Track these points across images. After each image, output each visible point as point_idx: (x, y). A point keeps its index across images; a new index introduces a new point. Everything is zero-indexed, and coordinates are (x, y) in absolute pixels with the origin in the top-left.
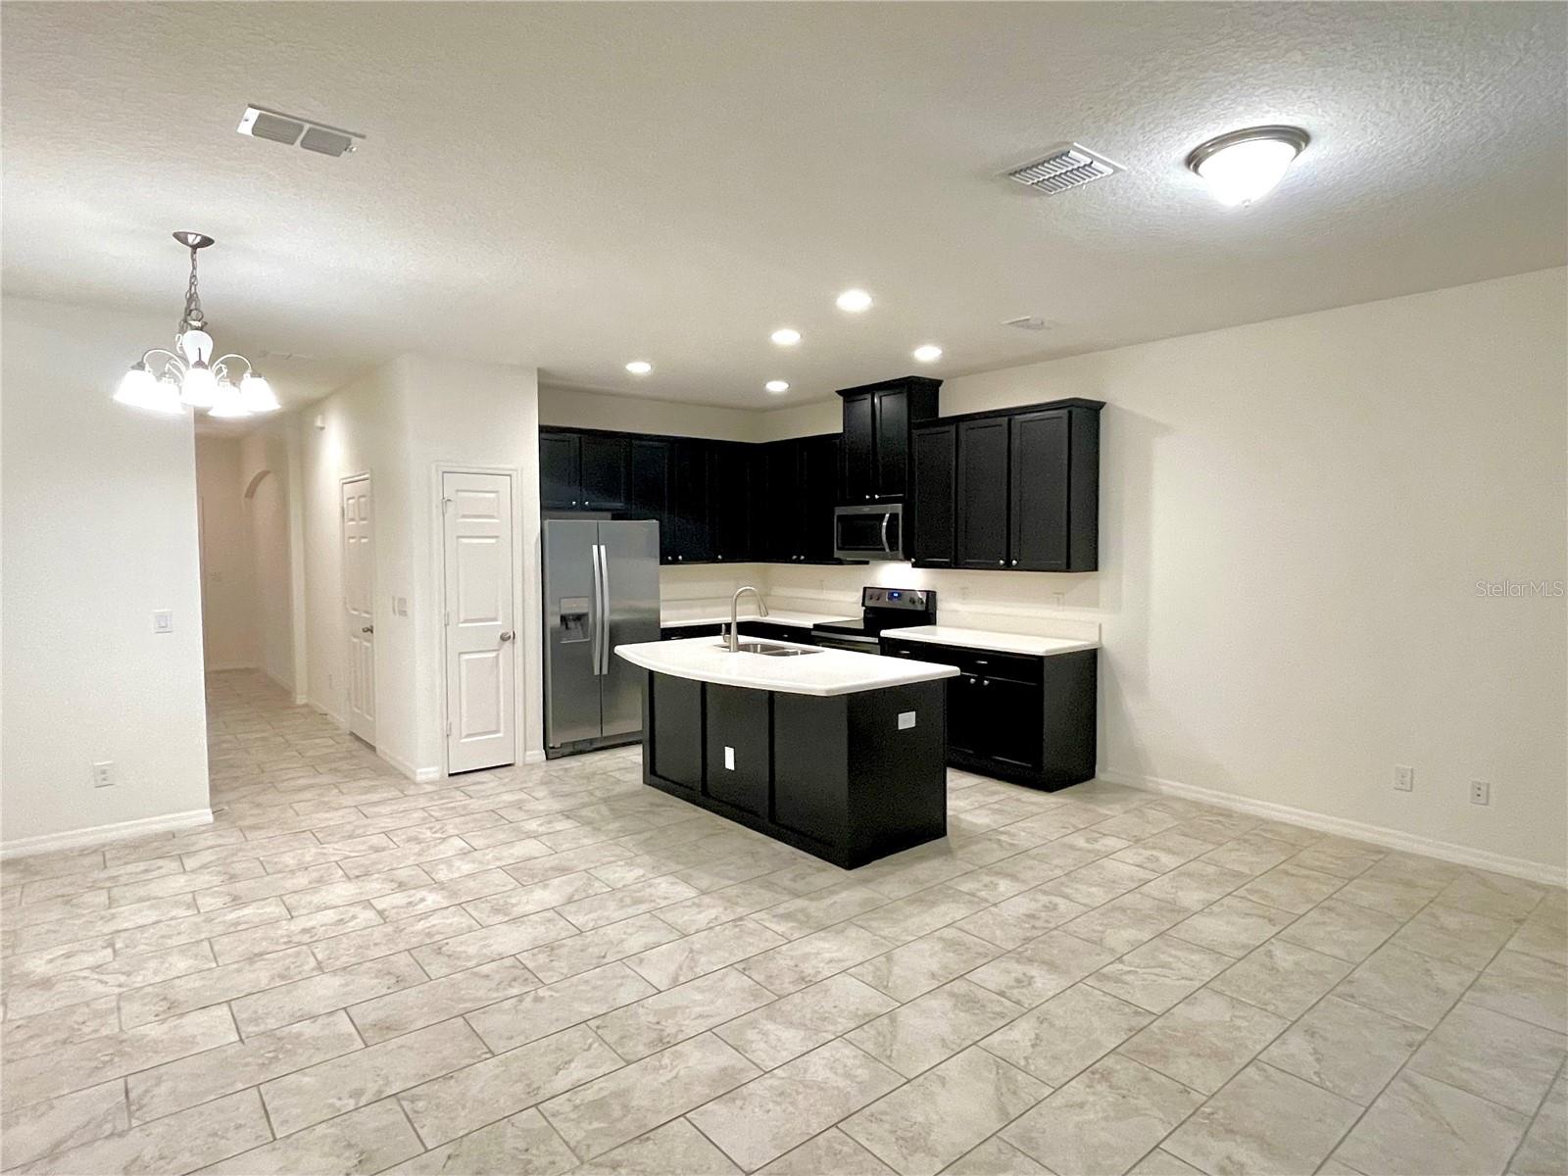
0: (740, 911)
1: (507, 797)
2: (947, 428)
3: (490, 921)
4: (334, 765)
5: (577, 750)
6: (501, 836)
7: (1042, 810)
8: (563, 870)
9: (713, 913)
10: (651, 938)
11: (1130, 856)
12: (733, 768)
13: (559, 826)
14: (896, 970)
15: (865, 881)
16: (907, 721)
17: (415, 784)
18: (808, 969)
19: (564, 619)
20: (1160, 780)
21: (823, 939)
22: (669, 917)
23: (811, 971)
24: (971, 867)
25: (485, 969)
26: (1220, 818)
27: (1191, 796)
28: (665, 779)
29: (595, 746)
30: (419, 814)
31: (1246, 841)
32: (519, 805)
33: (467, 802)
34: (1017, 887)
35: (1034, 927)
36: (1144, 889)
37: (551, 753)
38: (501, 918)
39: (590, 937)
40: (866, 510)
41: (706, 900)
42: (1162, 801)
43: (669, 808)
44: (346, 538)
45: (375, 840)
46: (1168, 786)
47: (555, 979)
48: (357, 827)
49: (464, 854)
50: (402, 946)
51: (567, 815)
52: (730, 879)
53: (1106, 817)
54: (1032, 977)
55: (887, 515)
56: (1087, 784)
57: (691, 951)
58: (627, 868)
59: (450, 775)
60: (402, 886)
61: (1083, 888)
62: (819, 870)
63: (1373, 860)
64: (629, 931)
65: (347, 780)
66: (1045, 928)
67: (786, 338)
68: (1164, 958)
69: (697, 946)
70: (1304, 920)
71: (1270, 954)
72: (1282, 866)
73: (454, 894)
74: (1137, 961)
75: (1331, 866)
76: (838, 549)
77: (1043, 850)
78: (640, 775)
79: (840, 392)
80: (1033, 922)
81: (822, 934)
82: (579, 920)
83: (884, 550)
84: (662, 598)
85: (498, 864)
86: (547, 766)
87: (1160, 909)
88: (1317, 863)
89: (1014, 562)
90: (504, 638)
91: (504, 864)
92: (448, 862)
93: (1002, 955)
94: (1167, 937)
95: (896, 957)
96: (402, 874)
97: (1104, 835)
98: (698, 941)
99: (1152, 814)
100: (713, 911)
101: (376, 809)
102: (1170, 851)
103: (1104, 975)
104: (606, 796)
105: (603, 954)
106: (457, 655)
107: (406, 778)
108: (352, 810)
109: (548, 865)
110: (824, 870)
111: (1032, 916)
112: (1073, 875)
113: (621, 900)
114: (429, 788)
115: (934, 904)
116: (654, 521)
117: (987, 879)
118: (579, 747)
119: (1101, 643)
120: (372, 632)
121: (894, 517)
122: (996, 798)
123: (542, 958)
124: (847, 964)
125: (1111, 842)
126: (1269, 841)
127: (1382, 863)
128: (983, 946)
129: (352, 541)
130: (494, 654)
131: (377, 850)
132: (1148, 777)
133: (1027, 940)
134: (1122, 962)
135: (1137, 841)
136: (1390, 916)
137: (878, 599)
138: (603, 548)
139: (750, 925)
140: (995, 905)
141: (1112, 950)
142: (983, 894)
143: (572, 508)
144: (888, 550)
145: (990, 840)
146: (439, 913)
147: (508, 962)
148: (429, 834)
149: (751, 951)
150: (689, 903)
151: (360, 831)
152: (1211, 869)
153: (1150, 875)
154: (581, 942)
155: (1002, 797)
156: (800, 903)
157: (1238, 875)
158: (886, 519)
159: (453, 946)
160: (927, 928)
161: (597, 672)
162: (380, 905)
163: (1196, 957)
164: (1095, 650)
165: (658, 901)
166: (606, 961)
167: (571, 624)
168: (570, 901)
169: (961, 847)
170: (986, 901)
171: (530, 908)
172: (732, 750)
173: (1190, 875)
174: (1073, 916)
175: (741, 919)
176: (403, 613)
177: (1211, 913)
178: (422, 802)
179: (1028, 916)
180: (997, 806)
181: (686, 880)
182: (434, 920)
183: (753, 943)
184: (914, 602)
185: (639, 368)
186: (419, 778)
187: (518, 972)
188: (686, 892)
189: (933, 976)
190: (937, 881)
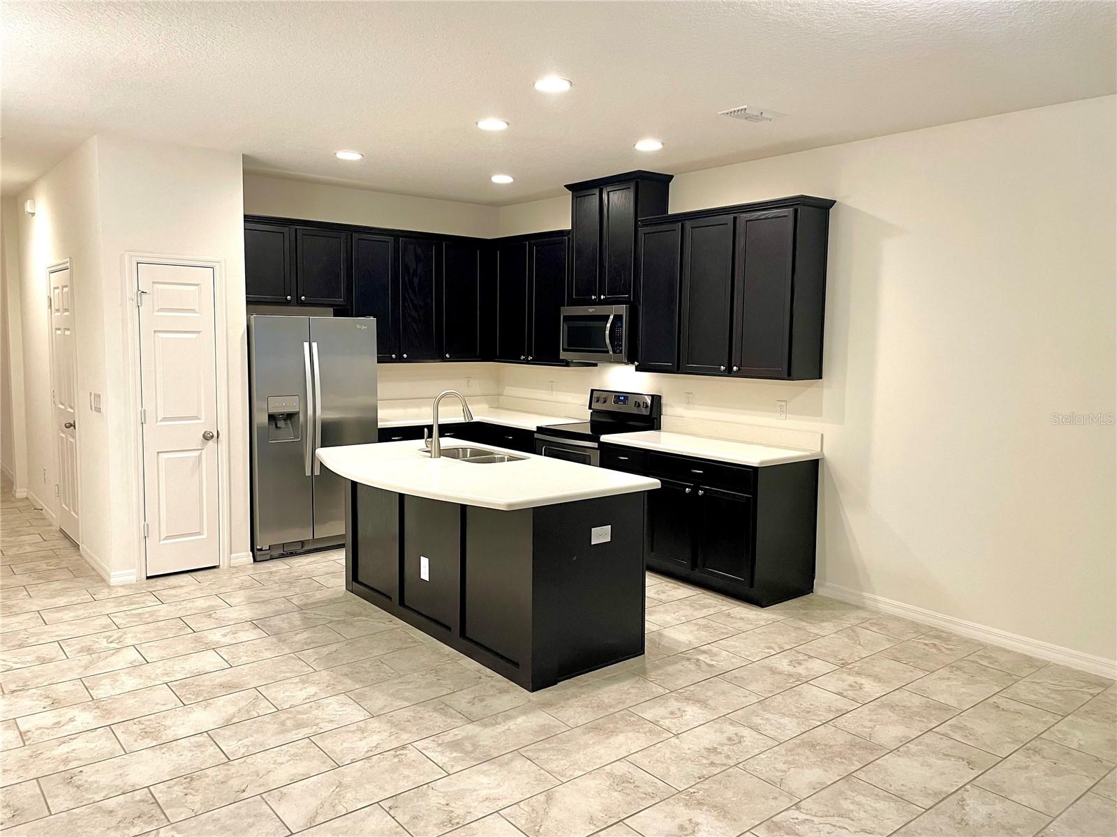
0: (405, 737)
1: (201, 603)
2: (670, 227)
3: (136, 746)
4: (31, 565)
5: (288, 551)
6: (180, 648)
7: (750, 627)
8: (229, 688)
9: (374, 739)
10: (301, 768)
11: (833, 684)
12: (427, 578)
13: (243, 636)
14: (554, 812)
15: (545, 705)
16: (601, 535)
17: (109, 586)
18: (458, 809)
19: (272, 417)
20: (879, 598)
21: (484, 773)
22: (327, 744)
23: (461, 812)
24: (661, 690)
25: (111, 804)
26: (936, 642)
27: (911, 616)
28: (365, 586)
29: (306, 548)
30: (105, 621)
31: (958, 668)
32: (208, 613)
33: (156, 608)
34: (708, 715)
35: (712, 764)
36: (841, 722)
37: (258, 555)
38: (149, 742)
39: (235, 767)
40: (591, 310)
41: (374, 724)
42: (880, 621)
43: (364, 618)
44: (54, 330)
45: (45, 651)
46: (887, 604)
47: (183, 817)
48: (34, 634)
49: (134, 666)
50: (33, 774)
51: (255, 624)
52: (406, 699)
53: (817, 637)
54: (697, 824)
55: (612, 317)
56: (804, 598)
57: (340, 785)
58: (300, 686)
59: (148, 578)
60: (55, 703)
61: (774, 718)
62: (502, 691)
63: (1091, 694)
64: (280, 760)
65: (41, 581)
66: (725, 765)
67: (493, 125)
68: (846, 805)
69: (348, 780)
70: (1008, 764)
71: (962, 804)
72: (994, 699)
73: (107, 713)
74: (815, 808)
75: (1046, 700)
76: (564, 350)
77: (743, 673)
78: (342, 582)
79: (568, 187)
80: (713, 758)
81: (485, 767)
82: (230, 746)
83: (608, 352)
84: (379, 395)
85: (166, 679)
86: (254, 569)
87: (853, 745)
88: (1033, 697)
89: (735, 368)
90: (207, 437)
91: (173, 679)
92: (112, 675)
93: (673, 795)
94: (855, 780)
95: (557, 795)
96: (61, 690)
97: (811, 657)
98: (350, 773)
99: (866, 635)
100: (378, 736)
101: (58, 615)
102: (877, 678)
103: (775, 824)
104: (303, 602)
105: (243, 788)
106: (156, 454)
107: (103, 580)
108: (32, 615)
109: (218, 681)
110: (507, 691)
111: (713, 750)
112: (767, 702)
113: (283, 723)
114: (123, 592)
115: (613, 733)
116: (372, 318)
117: (674, 704)
118: (292, 549)
119: (824, 455)
120: (74, 427)
121: (618, 318)
122: (705, 612)
123: (178, 790)
124: (501, 804)
125: (817, 666)
126: (985, 669)
127: (1099, 697)
128: (653, 785)
129: (59, 332)
130: (197, 453)
131: (43, 661)
132: (865, 594)
133: (703, 778)
134: (798, 809)
135: (844, 665)
136: (1098, 760)
137: (605, 402)
138: (315, 345)
139: (411, 754)
140: (676, 735)
141: (791, 794)
142: (667, 723)
143: (287, 303)
144: (611, 353)
145: (689, 659)
146: (84, 735)
147: (138, 796)
148: (104, 643)
149: (404, 785)
150: (353, 728)
151: (32, 640)
152: (916, 701)
153: (849, 705)
154: (224, 773)
155: (712, 611)
156: (472, 729)
157: (945, 708)
158: (610, 321)
159: (89, 775)
160: (598, 761)
161: (308, 473)
162: (24, 725)
163: (881, 805)
164: (817, 461)
165: (321, 725)
166: (245, 795)
167: (281, 424)
168: (227, 724)
169: (657, 667)
170: (668, 730)
171: (182, 732)
172: (427, 560)
173: (892, 707)
174: (757, 751)
175: (404, 747)
176: (98, 410)
177: (906, 753)
178: (110, 608)
179: (708, 750)
180: (704, 622)
181: (359, 700)
182: (78, 744)
183: (408, 777)
184: (639, 406)
185: (349, 156)
186: (113, 581)
187: (145, 807)
188: (355, 714)
189: (591, 819)
190: (621, 707)
